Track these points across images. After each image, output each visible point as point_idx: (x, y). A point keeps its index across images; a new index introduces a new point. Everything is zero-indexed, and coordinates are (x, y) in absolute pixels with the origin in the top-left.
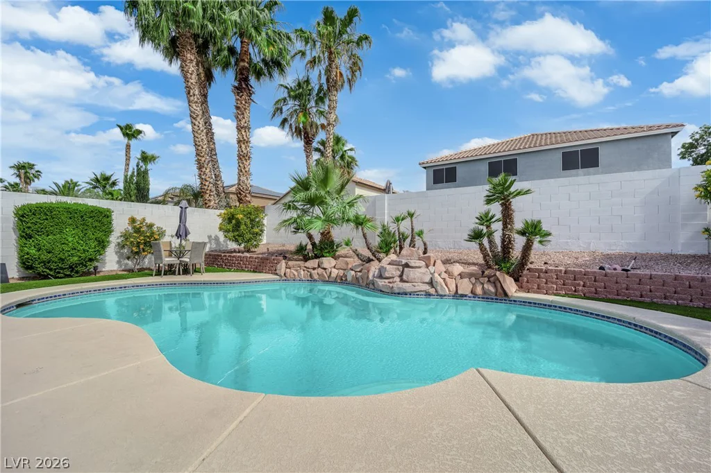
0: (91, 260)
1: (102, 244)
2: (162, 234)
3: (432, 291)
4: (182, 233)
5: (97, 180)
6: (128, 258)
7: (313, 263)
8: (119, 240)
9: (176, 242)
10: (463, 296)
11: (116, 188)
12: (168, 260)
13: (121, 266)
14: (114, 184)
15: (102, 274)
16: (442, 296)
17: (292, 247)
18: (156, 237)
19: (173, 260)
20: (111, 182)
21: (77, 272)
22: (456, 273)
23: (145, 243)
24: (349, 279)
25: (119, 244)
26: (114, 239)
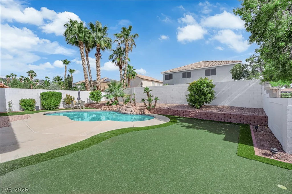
0: (57, 105)
1: (60, 101)
2: (74, 99)
3: (131, 113)
4: (79, 98)
5: (56, 78)
6: (66, 105)
7: (111, 106)
8: (64, 100)
9: (77, 101)
10: (138, 114)
11: (62, 81)
12: (75, 105)
13: (64, 107)
14: (61, 79)
15: (59, 109)
16: (133, 114)
17: (107, 102)
18: (72, 100)
19: (76, 105)
20: (60, 79)
21: (54, 108)
22: (137, 109)
23: (70, 101)
24: (118, 110)
25: (63, 101)
26: (62, 100)
